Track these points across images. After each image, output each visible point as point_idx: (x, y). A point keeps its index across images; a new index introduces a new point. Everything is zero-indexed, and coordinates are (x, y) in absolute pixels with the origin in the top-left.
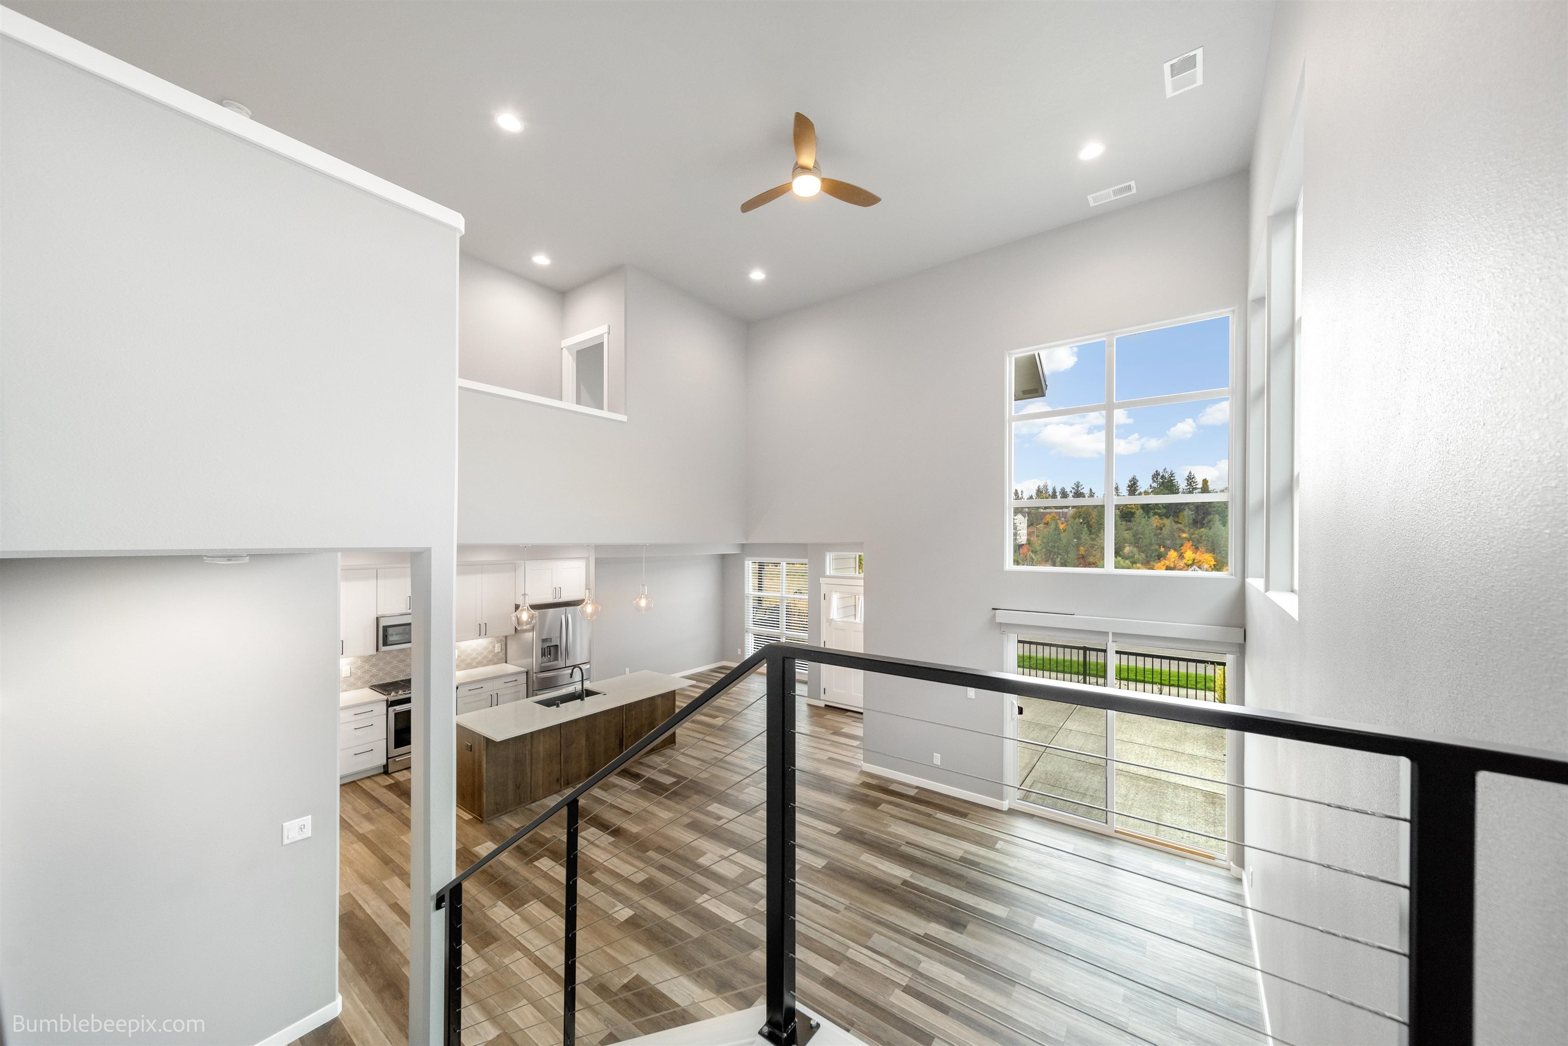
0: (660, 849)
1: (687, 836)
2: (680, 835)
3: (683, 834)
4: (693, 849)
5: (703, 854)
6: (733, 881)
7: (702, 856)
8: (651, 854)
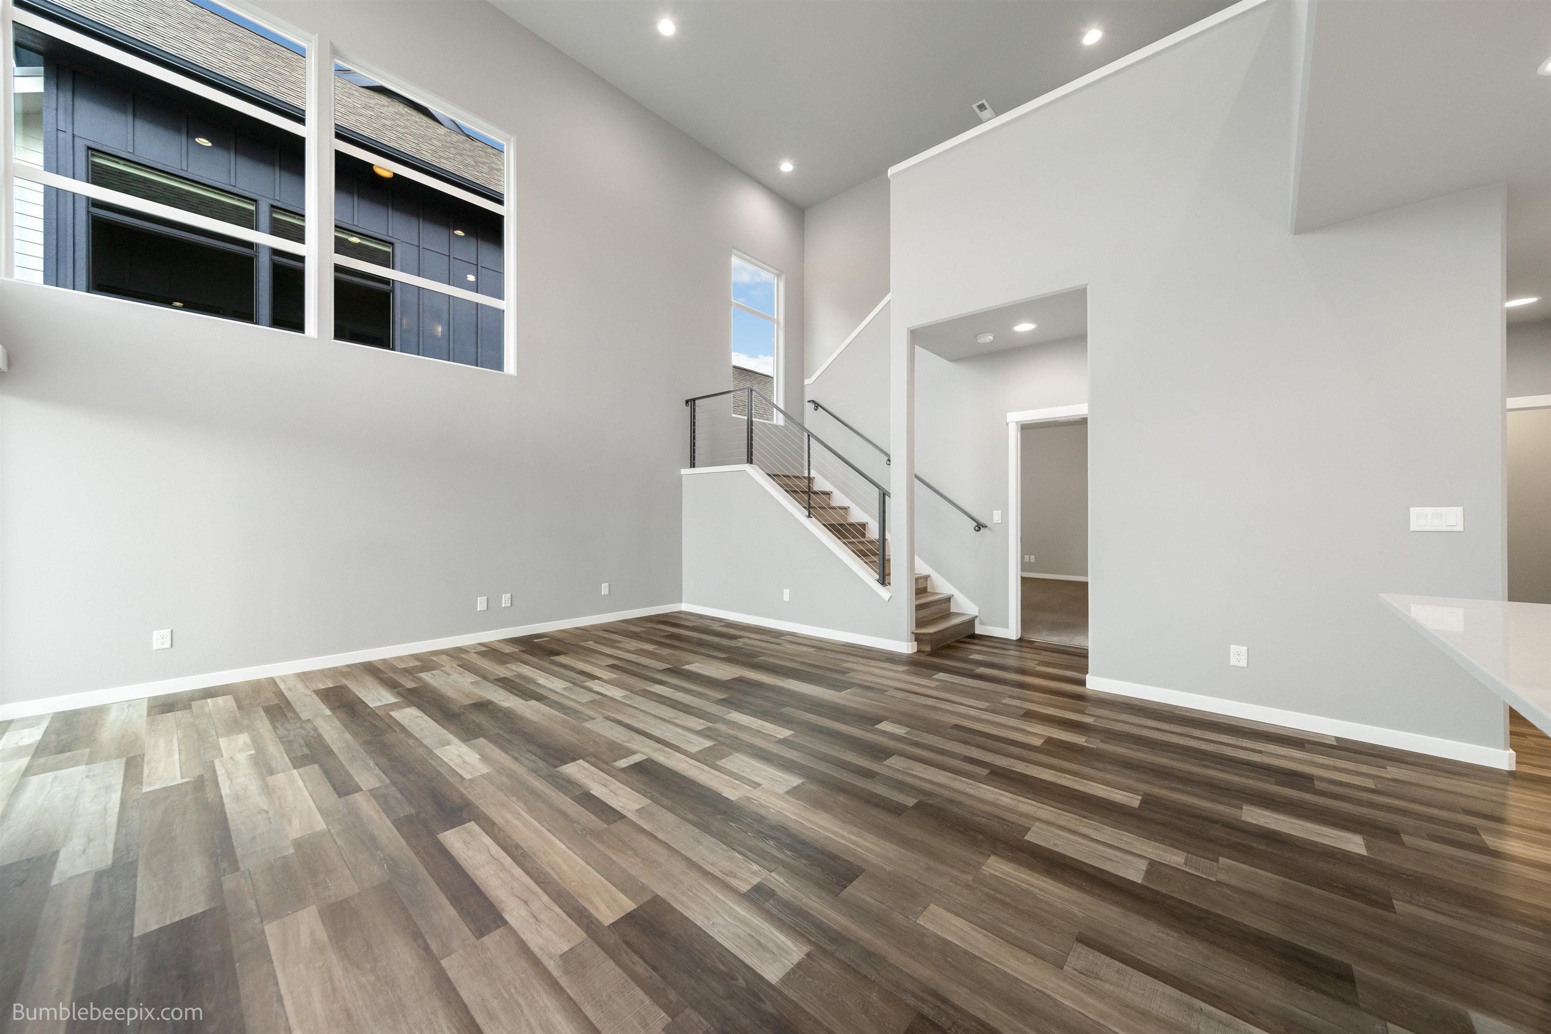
0: (897, 810)
1: (842, 837)
2: (862, 842)
3: (853, 842)
4: (817, 804)
5: (794, 792)
6: (737, 750)
7: (794, 788)
8: (911, 802)
